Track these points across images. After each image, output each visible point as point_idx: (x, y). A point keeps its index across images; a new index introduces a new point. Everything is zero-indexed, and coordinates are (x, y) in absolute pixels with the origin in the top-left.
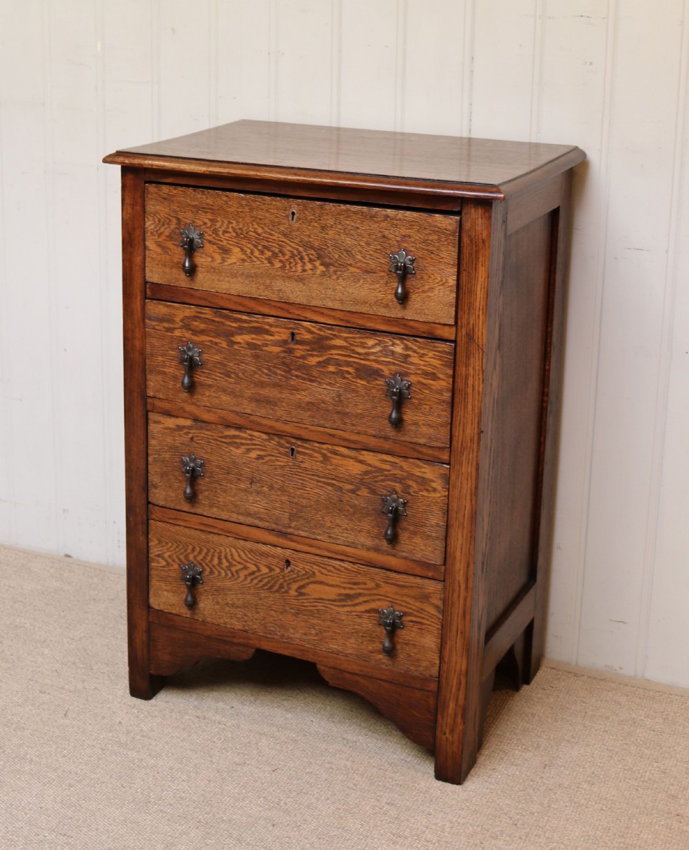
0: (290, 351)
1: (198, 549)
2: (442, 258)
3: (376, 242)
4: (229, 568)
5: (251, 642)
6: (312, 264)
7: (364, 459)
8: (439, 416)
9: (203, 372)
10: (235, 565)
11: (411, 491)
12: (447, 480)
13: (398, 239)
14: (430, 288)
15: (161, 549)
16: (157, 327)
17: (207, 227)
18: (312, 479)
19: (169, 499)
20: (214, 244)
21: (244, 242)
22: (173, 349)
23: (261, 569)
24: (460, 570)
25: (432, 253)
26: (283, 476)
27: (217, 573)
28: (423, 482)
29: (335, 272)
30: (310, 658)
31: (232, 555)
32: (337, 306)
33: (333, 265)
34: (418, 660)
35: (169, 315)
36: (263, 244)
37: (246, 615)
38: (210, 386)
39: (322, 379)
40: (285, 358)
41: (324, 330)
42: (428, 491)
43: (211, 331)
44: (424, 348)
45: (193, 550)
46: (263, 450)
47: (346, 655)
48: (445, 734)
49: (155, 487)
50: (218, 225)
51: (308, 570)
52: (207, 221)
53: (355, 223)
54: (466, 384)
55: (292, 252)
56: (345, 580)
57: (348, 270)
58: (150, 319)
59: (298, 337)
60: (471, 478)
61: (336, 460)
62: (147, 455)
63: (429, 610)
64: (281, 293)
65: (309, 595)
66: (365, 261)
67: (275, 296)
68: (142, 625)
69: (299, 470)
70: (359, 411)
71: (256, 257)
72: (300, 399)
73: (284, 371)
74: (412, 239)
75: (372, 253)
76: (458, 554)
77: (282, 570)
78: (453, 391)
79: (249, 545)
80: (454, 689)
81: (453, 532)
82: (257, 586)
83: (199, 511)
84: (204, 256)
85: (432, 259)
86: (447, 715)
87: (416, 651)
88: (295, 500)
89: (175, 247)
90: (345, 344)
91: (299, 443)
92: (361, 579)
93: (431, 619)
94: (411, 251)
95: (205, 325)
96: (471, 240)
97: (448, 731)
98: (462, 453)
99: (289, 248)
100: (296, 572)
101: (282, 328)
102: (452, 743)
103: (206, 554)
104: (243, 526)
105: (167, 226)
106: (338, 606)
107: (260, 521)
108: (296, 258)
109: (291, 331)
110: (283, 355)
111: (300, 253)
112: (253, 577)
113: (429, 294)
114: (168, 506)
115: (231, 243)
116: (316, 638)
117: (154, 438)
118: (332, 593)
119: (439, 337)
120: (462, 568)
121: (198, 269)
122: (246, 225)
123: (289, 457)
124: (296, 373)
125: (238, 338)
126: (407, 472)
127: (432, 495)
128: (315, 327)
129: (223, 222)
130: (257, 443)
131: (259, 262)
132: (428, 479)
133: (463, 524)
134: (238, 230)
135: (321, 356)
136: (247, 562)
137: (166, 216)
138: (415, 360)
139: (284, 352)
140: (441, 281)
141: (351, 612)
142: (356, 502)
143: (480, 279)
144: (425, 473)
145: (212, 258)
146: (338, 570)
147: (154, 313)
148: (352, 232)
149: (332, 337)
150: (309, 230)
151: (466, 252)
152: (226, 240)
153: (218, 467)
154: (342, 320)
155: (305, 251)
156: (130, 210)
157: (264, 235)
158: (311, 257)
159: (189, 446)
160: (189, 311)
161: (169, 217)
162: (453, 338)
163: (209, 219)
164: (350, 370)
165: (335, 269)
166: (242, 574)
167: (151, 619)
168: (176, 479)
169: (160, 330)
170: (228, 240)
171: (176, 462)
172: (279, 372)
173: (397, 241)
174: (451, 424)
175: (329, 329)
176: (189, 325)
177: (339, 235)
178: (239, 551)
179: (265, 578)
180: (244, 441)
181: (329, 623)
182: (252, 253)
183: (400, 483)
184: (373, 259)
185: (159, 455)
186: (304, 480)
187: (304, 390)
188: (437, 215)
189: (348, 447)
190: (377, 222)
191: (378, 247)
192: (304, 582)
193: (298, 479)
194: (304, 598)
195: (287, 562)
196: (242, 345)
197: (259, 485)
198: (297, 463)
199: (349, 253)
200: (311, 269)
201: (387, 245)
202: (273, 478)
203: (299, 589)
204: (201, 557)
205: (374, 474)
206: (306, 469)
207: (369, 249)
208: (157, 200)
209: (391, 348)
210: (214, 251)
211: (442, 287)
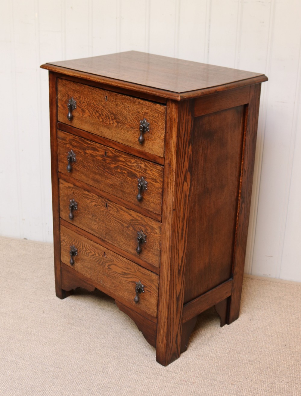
0: (105, 160)
2: (159, 125)
3: (135, 114)
4: (85, 251)
5: (93, 284)
6: (113, 121)
7: (131, 214)
8: (157, 200)
9: (76, 165)
10: (87, 250)
11: (148, 232)
12: (161, 229)
13: (143, 113)
14: (154, 139)
15: (64, 237)
16: (61, 142)
17: (77, 100)
18: (113, 219)
19: (66, 217)
20: (80, 107)
21: (90, 108)
22: (66, 153)
23: (96, 254)
24: (165, 272)
25: (156, 122)
26: (104, 215)
27: (82, 252)
28: (152, 229)
29: (121, 126)
30: (113, 297)
31: (86, 246)
32: (121, 142)
33: (120, 122)
34: (149, 308)
35: (65, 137)
36: (96, 109)
37: (91, 273)
38: (78, 171)
39: (116, 175)
40: (103, 163)
41: (116, 152)
42: (154, 233)
43: (78, 146)
44: (152, 167)
45: (74, 240)
46: (97, 203)
47: (125, 299)
48: (159, 343)
49: (62, 211)
50: (81, 98)
51: (111, 259)
52: (77, 97)
53: (128, 104)
54: (168, 187)
55: (105, 114)
56: (124, 266)
57: (125, 126)
58: (59, 138)
59: (107, 154)
60: (169, 231)
61: (122, 212)
62: (59, 197)
63: (153, 287)
64: (102, 133)
65: (112, 269)
66: (131, 122)
67: (100, 134)
68: (59, 268)
69: (109, 214)
70: (129, 192)
71: (94, 115)
72: (108, 182)
73: (103, 169)
74: (149, 115)
75: (134, 119)
76: (164, 264)
77: (103, 256)
78: (163, 189)
79: (92, 242)
80: (163, 324)
81: (163, 254)
82: (95, 261)
83: (76, 224)
84: (76, 112)
85: (155, 125)
86: (160, 335)
87: (149, 304)
88: (107, 227)
89: (67, 107)
90: (124, 160)
91: (109, 202)
92: (130, 267)
93: (154, 291)
94: (148, 120)
95: (76, 144)
96: (170, 118)
97: (160, 342)
98: (166, 218)
99: (105, 113)
100: (107, 258)
101: (102, 149)
102: (162, 347)
103: (78, 243)
104: (90, 234)
105: (64, 97)
106: (122, 277)
107: (96, 233)
108: (107, 118)
109: (105, 151)
111: (108, 115)
112: (93, 257)
113: (154, 141)
114: (65, 220)
115: (85, 107)
116: (114, 289)
117: (61, 190)
118: (120, 270)
119: (157, 163)
121: (74, 118)
122: (90, 100)
123: (105, 207)
124: (107, 170)
125: (87, 151)
126: (147, 223)
127: (156, 235)
128: (113, 151)
129: (83, 98)
130: (95, 199)
131: (95, 118)
132: (154, 228)
133: (166, 252)
134: (88, 102)
135: (115, 164)
136: (91, 250)
138: (149, 172)
139: (103, 160)
140: (159, 136)
141: (126, 280)
142: (129, 233)
143: (173, 137)
144: (153, 225)
145: (79, 113)
146: (122, 261)
147: (60, 136)
148: (127, 108)
149: (119, 156)
150: (112, 105)
151: (168, 123)
153: (82, 207)
154: (123, 149)
155: (110, 115)
156: (51, 89)
157: (96, 106)
158: (112, 118)
159: (72, 195)
160: (71, 137)
161: (65, 93)
162: (163, 164)
163: (78, 96)
164: (126, 172)
165: (121, 124)
166: (90, 255)
167: (61, 266)
168: (68, 209)
169: (62, 144)
171: (68, 202)
172: (101, 169)
173: (143, 115)
174: (162, 204)
175: (118, 152)
176: (71, 143)
177: (122, 109)
178: (89, 244)
179: (97, 258)
180: (90, 197)
181: (119, 283)
182: (92, 113)
183: (144, 227)
184: (134, 122)
185: (63, 198)
186: (110, 219)
187: (110, 178)
188: (158, 105)
189: (126, 208)
190: (135, 105)
191: (136, 117)
192: (110, 263)
193: (108, 218)
194: (110, 270)
195: (105, 253)
196: (89, 155)
197: (95, 218)
198: (108, 211)
199: (126, 118)
200: (112, 124)
201: (139, 116)
202: (100, 215)
203: (108, 266)
204: (76, 244)
205: (135, 221)
206: (111, 214)
207: (132, 117)
208: (61, 85)
209: (140, 165)
210: (80, 111)
211: (159, 139)
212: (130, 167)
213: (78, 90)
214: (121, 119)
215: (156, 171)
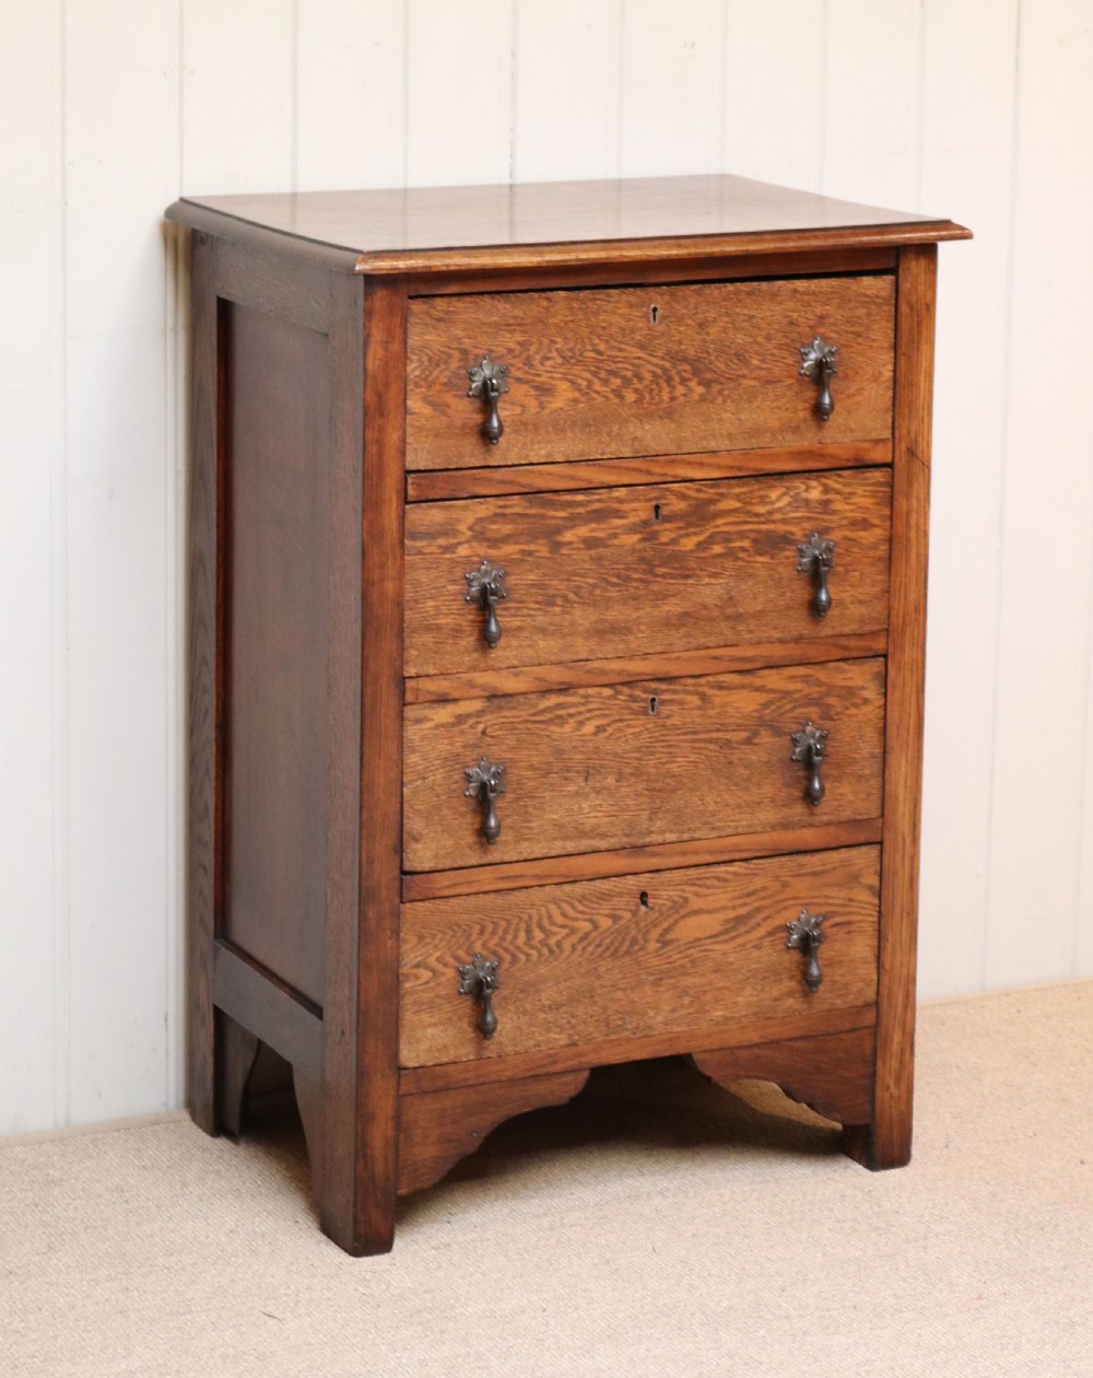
0: (652, 537)
1: (490, 927)
2: (874, 341)
3: (780, 334)
4: (544, 943)
5: (583, 1059)
6: (686, 386)
7: (764, 684)
8: (873, 584)
9: (506, 609)
10: (556, 934)
11: (832, 713)
12: (884, 680)
13: (811, 322)
14: (857, 390)
15: (424, 950)
16: (425, 551)
17: (515, 357)
18: (686, 741)
19: (442, 852)
20: (526, 382)
21: (577, 369)
22: (454, 582)
23: (600, 924)
24: (904, 815)
25: (860, 336)
26: (638, 749)
27: (523, 958)
28: (849, 693)
29: (720, 392)
30: (680, 1048)
31: (550, 917)
32: (724, 444)
33: (717, 381)
34: (847, 985)
35: (447, 523)
36: (608, 368)
37: (573, 1017)
38: (520, 629)
39: (702, 570)
40: (644, 549)
41: (704, 489)
42: (856, 705)
43: (522, 534)
44: (849, 485)
45: (482, 932)
46: (605, 715)
47: (739, 1021)
48: (888, 1088)
49: (416, 840)
50: (533, 349)
51: (676, 899)
52: (512, 345)
53: (749, 309)
54: (908, 524)
55: (653, 372)
56: (736, 894)
57: (740, 384)
58: (414, 539)
59: (664, 511)
61: (719, 697)
62: (402, 784)
63: (860, 898)
64: (636, 444)
66: (765, 366)
67: (627, 450)
69: (665, 732)
70: (759, 608)
71: (595, 392)
72: (669, 611)
73: (643, 572)
74: (831, 320)
75: (774, 351)
76: (901, 790)
77: (635, 913)
78: (890, 540)
79: (578, 888)
81: (893, 760)
82: (594, 957)
83: (496, 856)
84: (507, 406)
85: (859, 344)
86: (891, 1056)
87: (842, 972)
88: (657, 786)
89: (458, 400)
90: (738, 505)
91: (663, 686)
92: (759, 882)
93: (862, 911)
94: (830, 338)
95: (510, 527)
96: (911, 308)
97: (892, 1083)
98: (903, 632)
99: (649, 367)
100: (657, 908)
101: (640, 501)
102: (900, 1098)
103: (506, 932)
104: (573, 859)
105: (443, 367)
106: (725, 941)
107: (603, 839)
108: (662, 382)
109: (654, 503)
110: (640, 546)
111: (666, 370)
112: (585, 943)
113: (857, 398)
114: (440, 867)
115: (555, 375)
116: (690, 1011)
117: (414, 751)
118: (712, 923)
119: (868, 463)
120: (907, 811)
122: (580, 341)
123: (648, 714)
124: (664, 570)
125: (568, 536)
126: (827, 685)
127: (863, 710)
128: (690, 489)
129: (541, 343)
130: (596, 706)
131: (600, 399)
132: (856, 687)
133: (907, 743)
134: (566, 353)
135: (701, 533)
136: (576, 919)
137: (442, 349)
138: (839, 506)
139: (643, 540)
140: (873, 375)
141: (745, 944)
142: (754, 758)
143: (924, 362)
144: (851, 679)
145: (523, 406)
146: (725, 880)
147: (423, 525)
148: (745, 324)
149: (718, 497)
150: (680, 332)
151: (904, 325)
152: (547, 372)
153: (531, 767)
154: (732, 467)
155: (675, 366)
157: (609, 353)
158: (685, 375)
159: (477, 746)
160: (483, 509)
161: (448, 350)
162: (888, 459)
163: (518, 342)
164: (746, 544)
165: (720, 386)
166: (567, 946)
167: (403, 1090)
168: (454, 814)
169: (431, 553)
170: (551, 372)
171: (457, 782)
172: (635, 576)
173: (811, 327)
174: (889, 591)
175: (712, 487)
176: (483, 533)
177: (726, 333)
178: (564, 905)
179: (607, 937)
180: (572, 711)
181: (711, 976)
182: (589, 385)
183: (817, 704)
184: (777, 361)
185: (424, 778)
186: (670, 746)
187: (674, 596)
188: (865, 278)
189: (739, 672)
190: (780, 303)
191: (784, 341)
192: (671, 920)
193: (662, 747)
194: (670, 948)
195: (643, 897)
196: (575, 546)
197: (599, 777)
198: (660, 721)
199: (741, 357)
200: (684, 395)
201: (795, 335)
202: (622, 758)
203: (662, 935)
204: (496, 940)
205: (778, 704)
206: (675, 727)
207: (770, 346)
208: (426, 324)
209: (804, 495)
210: (526, 395)
211: (874, 385)
212: (762, 519)
213: (520, 321)
214: (723, 367)
215: (865, 491)
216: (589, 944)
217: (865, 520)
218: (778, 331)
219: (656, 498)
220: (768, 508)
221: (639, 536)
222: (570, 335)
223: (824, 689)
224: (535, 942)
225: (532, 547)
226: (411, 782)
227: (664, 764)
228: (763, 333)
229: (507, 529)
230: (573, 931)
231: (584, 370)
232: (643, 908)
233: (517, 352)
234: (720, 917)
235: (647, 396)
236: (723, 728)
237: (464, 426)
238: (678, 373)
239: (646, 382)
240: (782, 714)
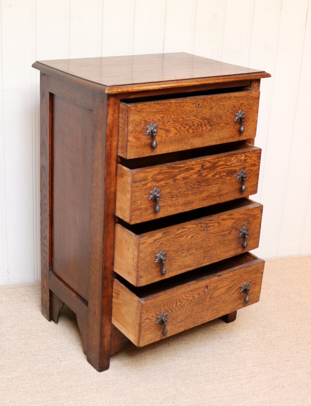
0: (200, 175)
1: (166, 304)
2: (254, 110)
3: (231, 110)
4: (180, 305)
6: (206, 127)
7: (234, 217)
10: (183, 302)
11: (250, 222)
13: (239, 106)
14: (249, 124)
15: (147, 314)
16: (138, 186)
17: (160, 122)
18: (214, 236)
19: (148, 280)
20: (163, 129)
21: (177, 124)
22: (146, 194)
23: (195, 297)
25: (250, 109)
26: (202, 241)
28: (254, 216)
29: (215, 127)
31: (182, 298)
33: (214, 125)
35: (145, 177)
36: (185, 123)
39: (213, 183)
40: (198, 179)
41: (215, 159)
43: (166, 178)
44: (251, 154)
45: (164, 306)
46: (193, 233)
50: (165, 119)
51: (215, 286)
52: (159, 118)
53: (223, 102)
55: (197, 123)
56: (229, 281)
57: (220, 125)
58: (135, 183)
59: (205, 167)
61: (223, 223)
62: (138, 263)
63: (258, 276)
65: (215, 297)
66: (226, 119)
69: (209, 235)
71: (182, 130)
73: (198, 185)
74: (244, 105)
75: (229, 115)
77: (204, 292)
82: (192, 306)
84: (158, 137)
85: (250, 111)
87: (252, 295)
88: (206, 250)
89: (143, 136)
90: (223, 163)
92: (235, 277)
93: (259, 279)
94: (243, 110)
95: (163, 176)
100: (210, 289)
101: (198, 164)
103: (170, 304)
105: (139, 126)
106: (226, 294)
108: (199, 126)
109: (202, 165)
110: (197, 178)
111: (201, 123)
113: (248, 127)
115: (171, 126)
117: (142, 252)
118: (223, 290)
122: (178, 115)
123: (205, 231)
124: (203, 184)
125: (178, 177)
128: (211, 160)
129: (167, 116)
130: (191, 231)
131: (183, 133)
134: (174, 119)
135: (214, 172)
136: (189, 297)
137: (139, 121)
138: (248, 161)
139: (199, 176)
140: (253, 120)
141: (230, 294)
142: (230, 238)
145: (162, 137)
147: (138, 178)
148: (222, 107)
149: (218, 161)
150: (205, 111)
152: (169, 125)
153: (173, 251)
155: (203, 121)
157: (186, 118)
158: (206, 123)
159: (160, 248)
160: (155, 171)
161: (141, 121)
163: (161, 117)
164: (224, 174)
165: (214, 126)
166: (186, 305)
169: (140, 186)
171: (152, 259)
172: (196, 186)
175: (217, 158)
176: (155, 179)
177: (217, 110)
178: (186, 294)
179: (196, 300)
180: (185, 233)
181: (221, 304)
182: (180, 129)
183: (246, 221)
184: (230, 118)
185: (144, 260)
186: (210, 238)
187: (205, 191)
190: (232, 100)
191: (232, 112)
192: (213, 292)
193: (208, 239)
194: (212, 299)
195: (207, 287)
196: (180, 180)
197: (191, 251)
198: (208, 232)
199: (221, 117)
200: (205, 129)
201: (235, 110)
202: (197, 244)
203: (210, 296)
204: (168, 307)
205: (237, 222)
206: (211, 233)
207: (228, 113)
208: (135, 113)
209: (240, 158)
210: (162, 133)
211: (253, 122)
212: (229, 166)
213: (162, 110)
214: (215, 120)
215: (255, 156)
216: (192, 303)
217: (254, 164)
218: (230, 109)
219: (203, 163)
220: (231, 163)
221: (197, 175)
222: (176, 114)
223: (248, 216)
224: (178, 305)
225: (168, 181)
226: (141, 261)
227: (208, 244)
228: (227, 110)
229: (161, 177)
230: (188, 300)
231: (179, 124)
232: (206, 290)
233: (161, 120)
234: (225, 288)
235: (195, 131)
236: (224, 231)
237: (145, 144)
238: (204, 123)
239: (195, 126)
240: (238, 225)
